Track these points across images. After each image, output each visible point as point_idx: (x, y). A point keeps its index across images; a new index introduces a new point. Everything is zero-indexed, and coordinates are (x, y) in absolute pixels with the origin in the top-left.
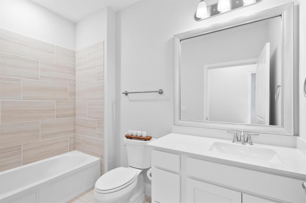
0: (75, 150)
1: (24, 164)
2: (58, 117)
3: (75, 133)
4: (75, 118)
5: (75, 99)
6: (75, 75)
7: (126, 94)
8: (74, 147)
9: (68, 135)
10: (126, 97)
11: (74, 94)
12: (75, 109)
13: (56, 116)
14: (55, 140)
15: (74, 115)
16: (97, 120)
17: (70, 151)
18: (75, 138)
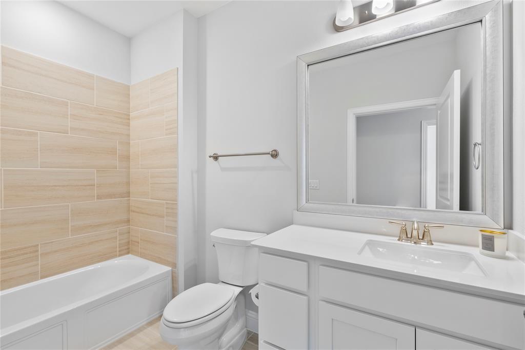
0: (128, 253)
2: (99, 197)
3: (129, 225)
4: (130, 199)
5: (128, 168)
6: (129, 126)
7: (216, 158)
8: (127, 248)
9: (117, 227)
10: (215, 163)
11: (128, 158)
12: (128, 183)
14: (96, 236)
15: (128, 194)
16: (167, 203)
17: (120, 255)
18: (129, 233)
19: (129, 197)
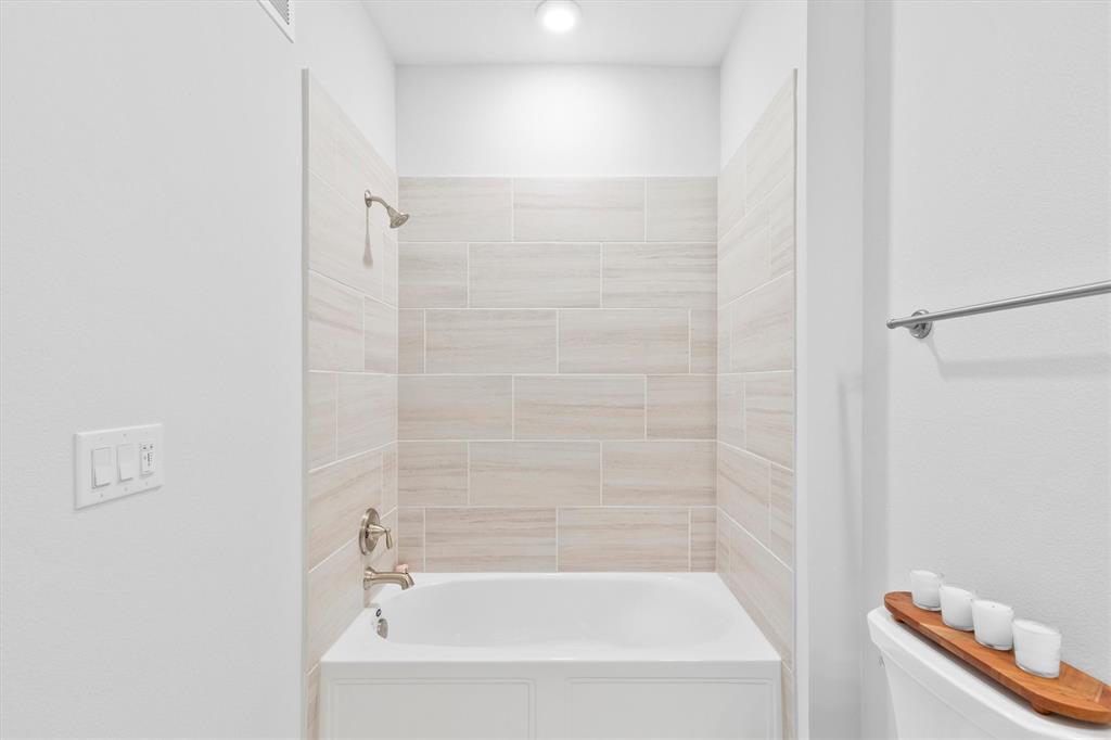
0: (712, 569)
1: (562, 569)
2: (653, 433)
3: (715, 504)
4: (716, 443)
5: (713, 369)
6: (716, 272)
7: (921, 327)
8: (709, 558)
9: (689, 505)
11: (711, 347)
12: (713, 406)
13: (648, 430)
14: (645, 513)
15: (712, 432)
16: (774, 468)
17: (694, 569)
18: (715, 521)
19: (715, 438)
